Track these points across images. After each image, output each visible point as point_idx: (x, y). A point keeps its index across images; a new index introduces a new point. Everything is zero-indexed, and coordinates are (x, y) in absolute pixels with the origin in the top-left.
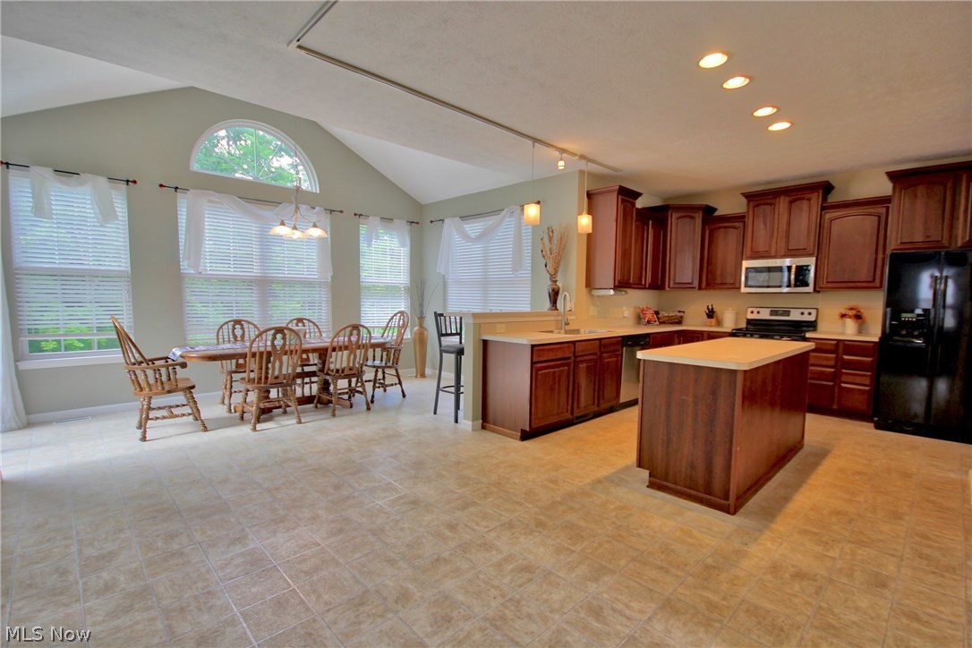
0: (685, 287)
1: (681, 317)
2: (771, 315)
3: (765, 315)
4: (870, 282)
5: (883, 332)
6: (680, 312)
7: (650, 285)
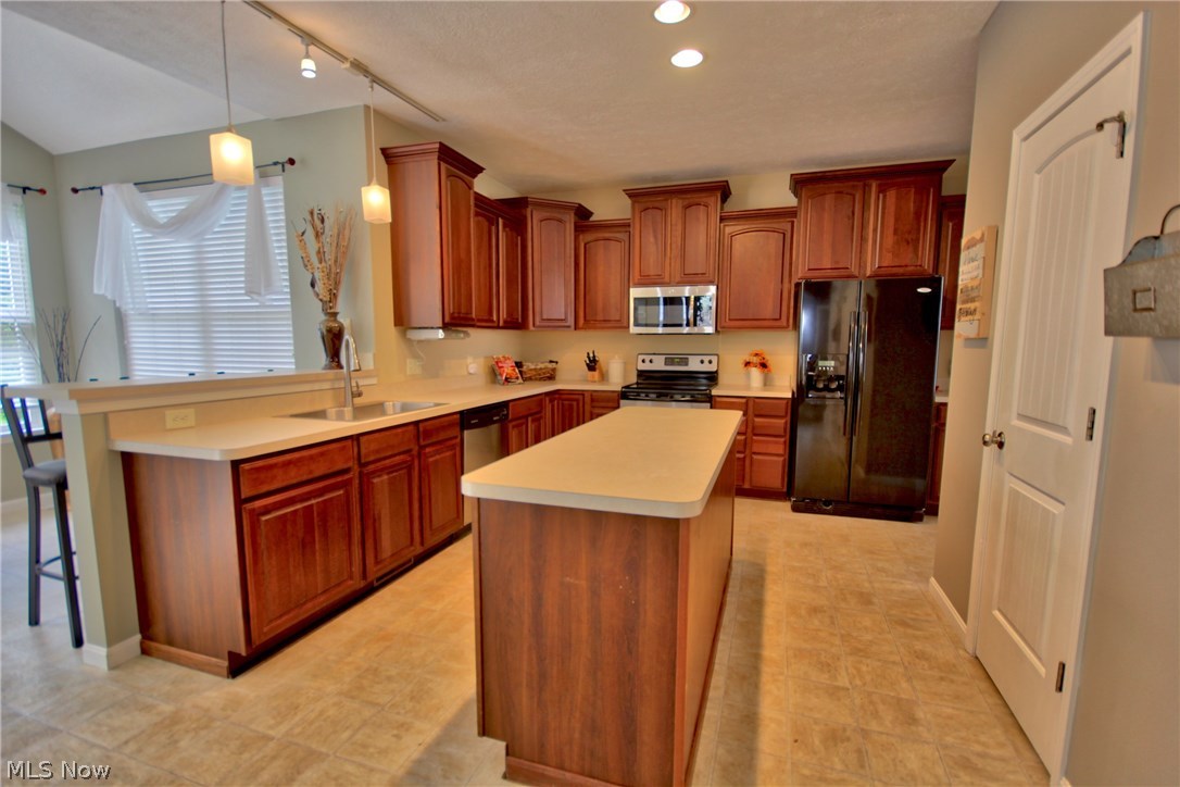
0: (555, 325)
1: (554, 370)
2: (666, 364)
3: (659, 364)
4: (776, 320)
5: (799, 386)
6: (551, 362)
7: (505, 322)
